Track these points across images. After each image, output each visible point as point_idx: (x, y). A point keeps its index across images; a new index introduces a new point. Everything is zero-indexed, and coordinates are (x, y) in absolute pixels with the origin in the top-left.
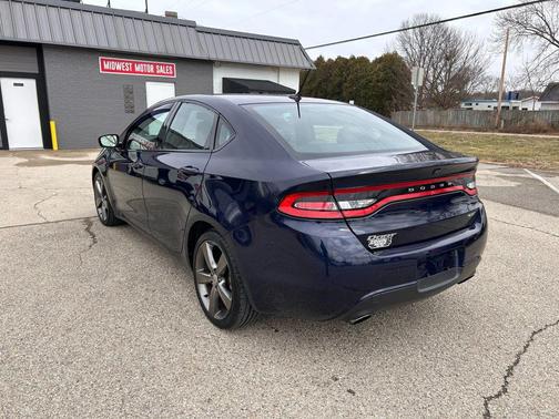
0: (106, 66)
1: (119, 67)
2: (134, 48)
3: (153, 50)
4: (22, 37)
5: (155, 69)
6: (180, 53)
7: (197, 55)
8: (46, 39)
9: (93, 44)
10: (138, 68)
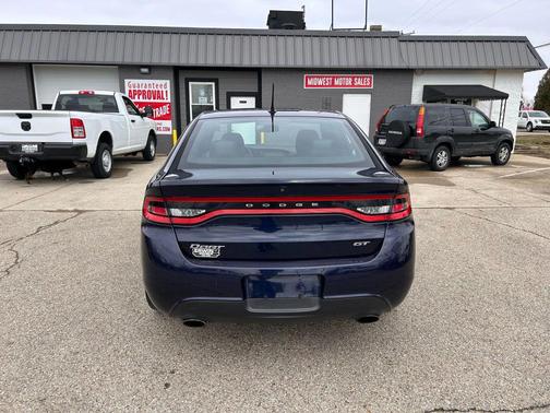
0: (310, 83)
1: (320, 83)
2: (335, 64)
3: (352, 64)
4: (246, 64)
5: (353, 82)
6: (379, 65)
7: (396, 65)
8: (264, 63)
9: (300, 64)
10: (336, 83)
